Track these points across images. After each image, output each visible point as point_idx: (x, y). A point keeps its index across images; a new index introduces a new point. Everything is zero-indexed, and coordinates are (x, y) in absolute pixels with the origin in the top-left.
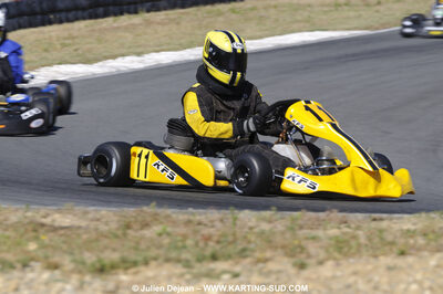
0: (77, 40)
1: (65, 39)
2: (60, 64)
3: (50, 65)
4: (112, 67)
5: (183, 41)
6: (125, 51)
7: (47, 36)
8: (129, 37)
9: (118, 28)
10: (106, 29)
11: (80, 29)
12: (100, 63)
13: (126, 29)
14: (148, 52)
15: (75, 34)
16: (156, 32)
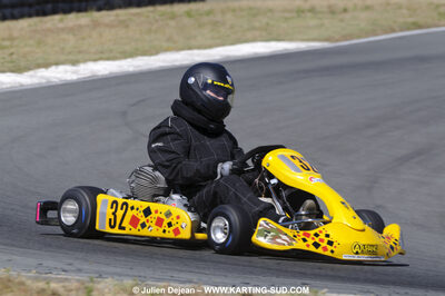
1: (4, 39)
4: (42, 77)
5: (127, 48)
6: (63, 58)
8: (71, 40)
9: (63, 30)
10: (49, 30)
11: (22, 29)
12: (31, 73)
13: (71, 30)
14: (85, 61)
15: (15, 34)
16: (101, 35)
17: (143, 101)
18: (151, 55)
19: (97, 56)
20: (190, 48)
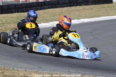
0: (63, 13)
1: (60, 13)
2: (56, 21)
3: (53, 21)
5: (92, 15)
6: (75, 17)
7: (55, 11)
8: (78, 13)
9: (75, 10)
10: (72, 10)
11: (65, 10)
13: (77, 10)
14: (81, 19)
15: (63, 11)
16: (85, 12)
17: (96, 29)
18: (99, 17)
19: (84, 17)
20: (108, 16)
